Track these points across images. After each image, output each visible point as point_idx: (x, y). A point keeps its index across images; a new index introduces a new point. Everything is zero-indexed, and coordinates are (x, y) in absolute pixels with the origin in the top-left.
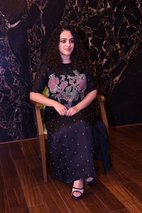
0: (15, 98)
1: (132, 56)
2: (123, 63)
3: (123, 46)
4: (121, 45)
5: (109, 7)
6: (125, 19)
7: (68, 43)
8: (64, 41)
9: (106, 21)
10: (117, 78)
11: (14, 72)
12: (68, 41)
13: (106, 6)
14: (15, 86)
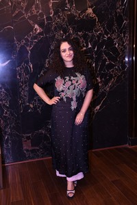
0: (5, 127)
1: (111, 88)
2: (103, 94)
3: (103, 79)
4: (101, 79)
5: (90, 46)
6: (105, 57)
7: (68, 52)
8: (64, 51)
9: (87, 58)
10: (98, 107)
11: (4, 105)
12: (67, 50)
13: (87, 45)
14: (5, 117)
